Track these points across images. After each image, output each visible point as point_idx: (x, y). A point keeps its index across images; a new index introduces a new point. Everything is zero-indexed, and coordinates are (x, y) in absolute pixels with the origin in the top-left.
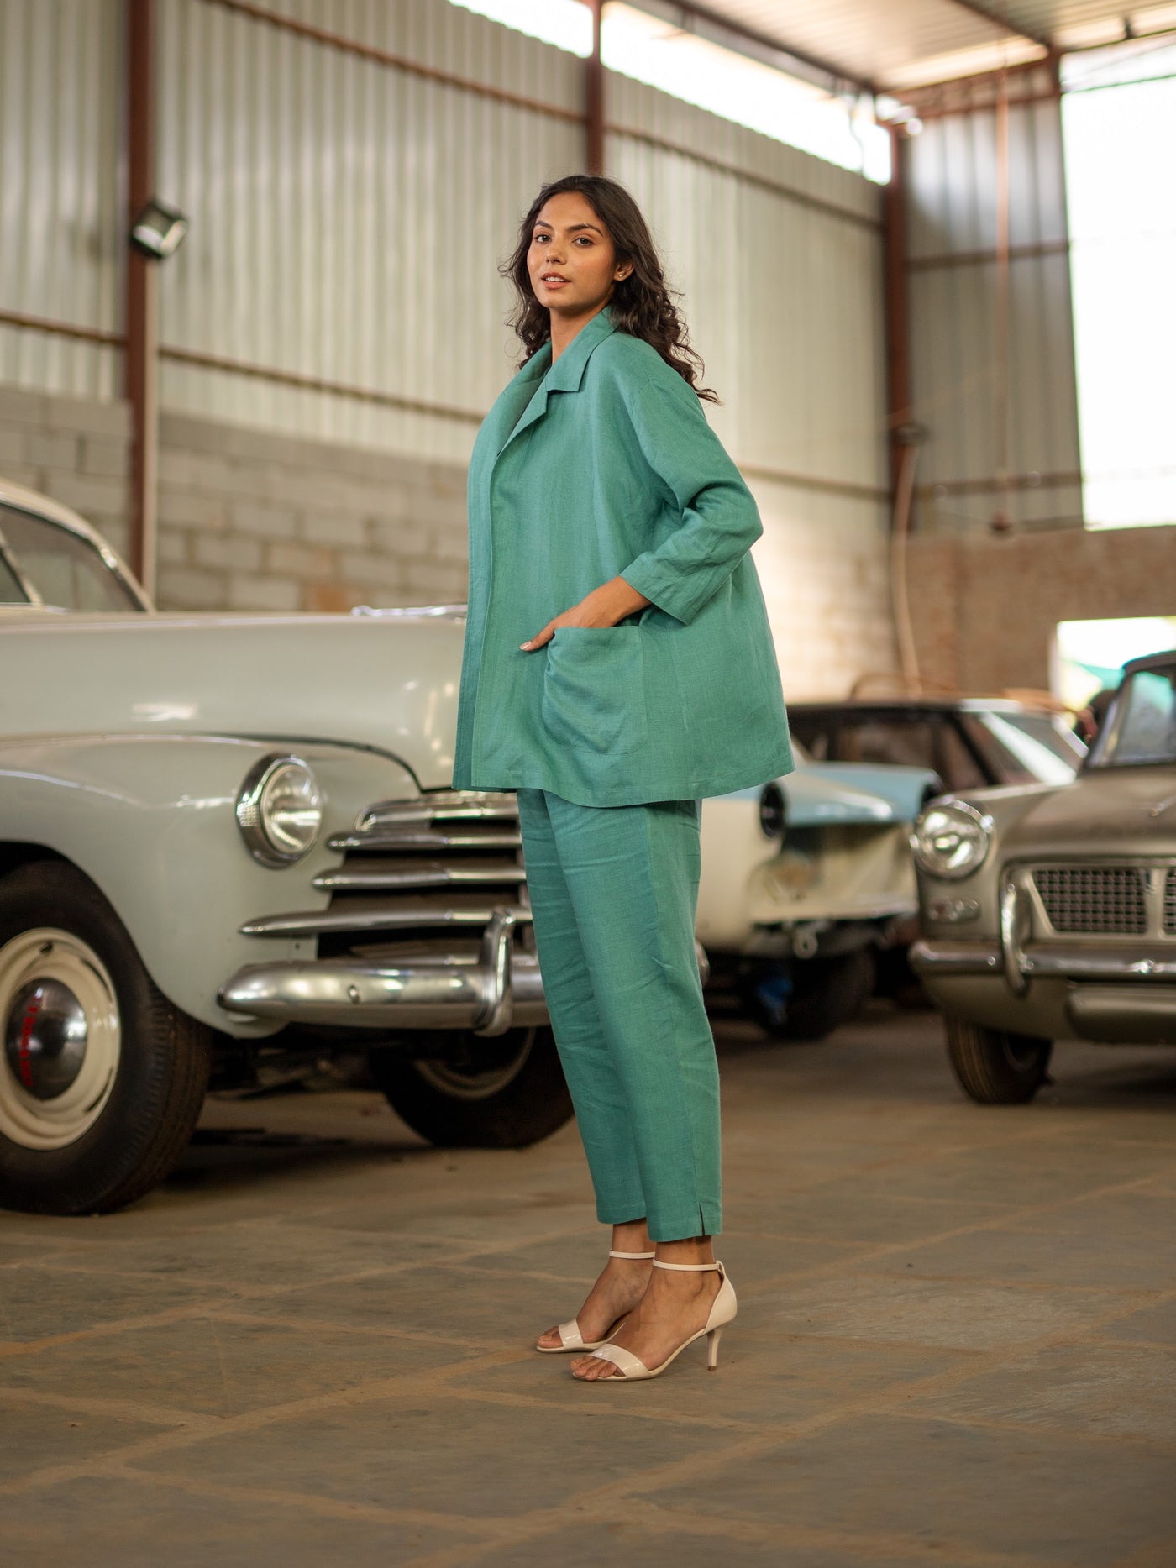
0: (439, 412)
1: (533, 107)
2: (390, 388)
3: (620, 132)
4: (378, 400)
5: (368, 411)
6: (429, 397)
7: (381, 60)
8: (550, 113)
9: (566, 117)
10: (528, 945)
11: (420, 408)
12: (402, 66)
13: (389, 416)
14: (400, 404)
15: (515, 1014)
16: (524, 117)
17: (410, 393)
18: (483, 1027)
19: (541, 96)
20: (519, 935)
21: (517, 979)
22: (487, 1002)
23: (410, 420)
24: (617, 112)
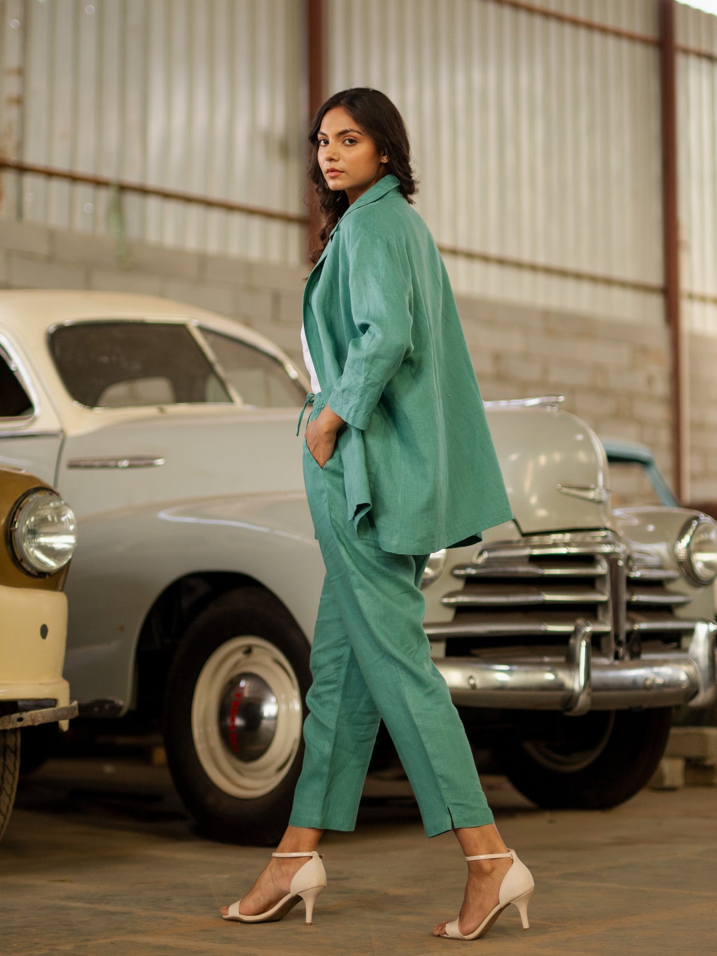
0: (549, 271)
1: (618, 34)
2: (511, 253)
3: (686, 52)
4: (502, 262)
5: (494, 271)
6: (541, 259)
7: (575, 23)
8: (632, 38)
9: (644, 41)
10: (604, 651)
11: (534, 268)
12: (590, 27)
13: (510, 274)
14: (518, 265)
15: (594, 701)
16: (611, 42)
17: (526, 256)
18: (570, 709)
19: (625, 26)
20: (596, 642)
21: (595, 674)
22: (572, 691)
23: (527, 277)
24: (684, 36)
